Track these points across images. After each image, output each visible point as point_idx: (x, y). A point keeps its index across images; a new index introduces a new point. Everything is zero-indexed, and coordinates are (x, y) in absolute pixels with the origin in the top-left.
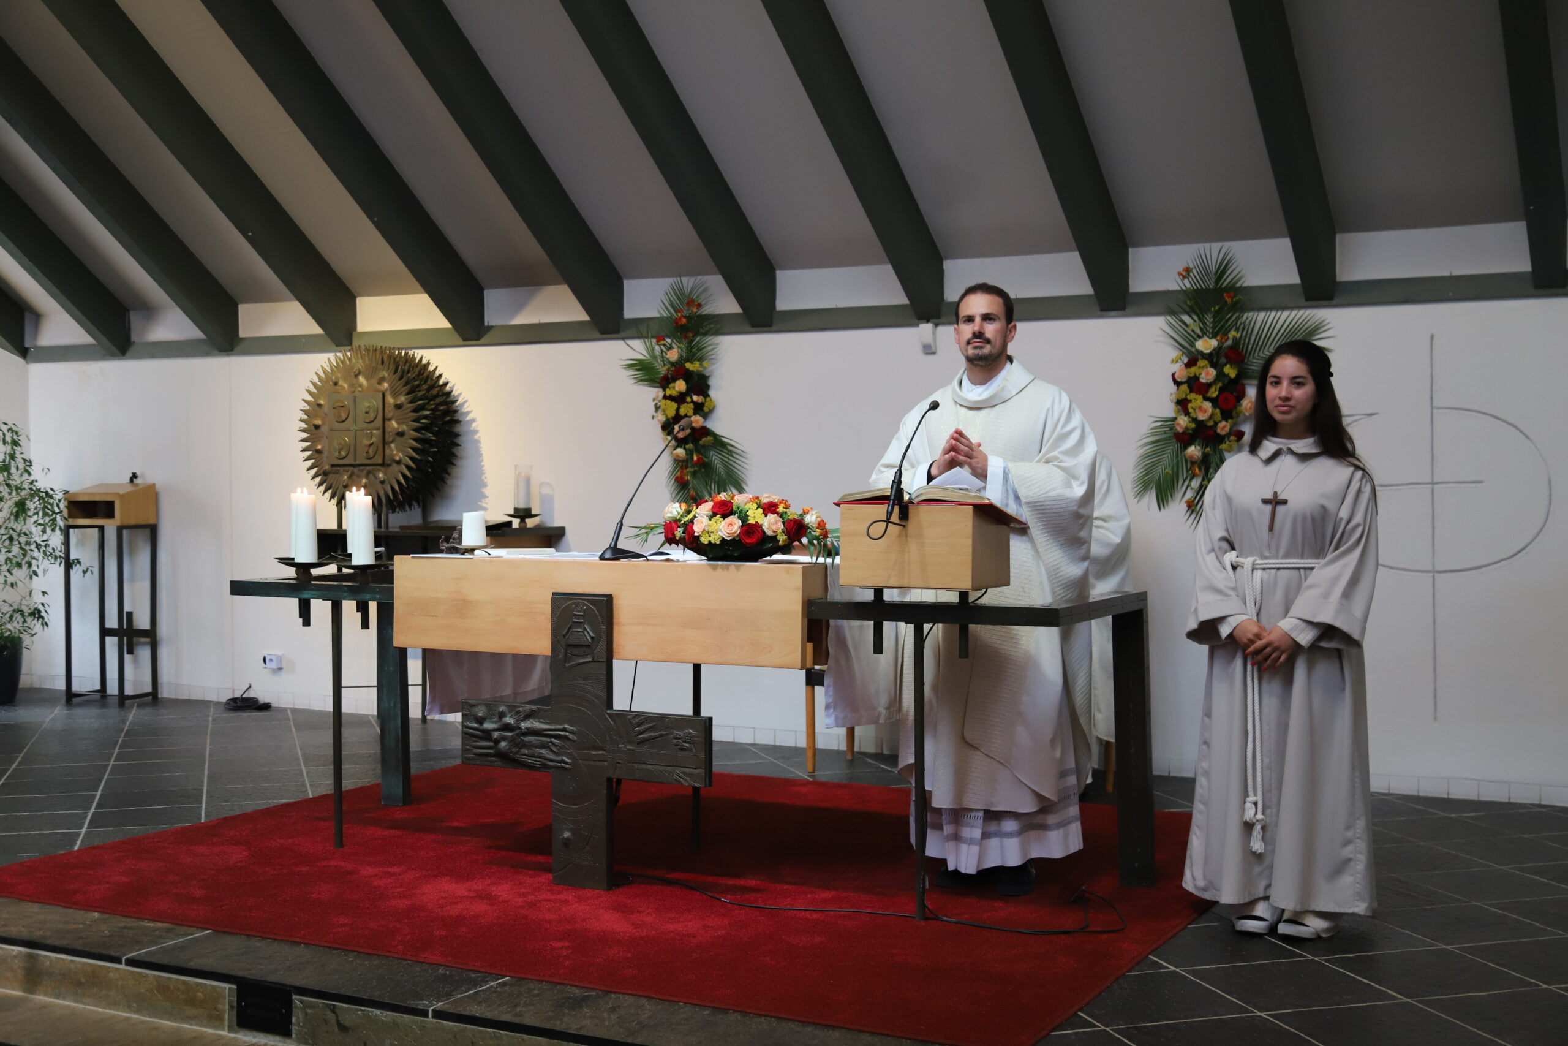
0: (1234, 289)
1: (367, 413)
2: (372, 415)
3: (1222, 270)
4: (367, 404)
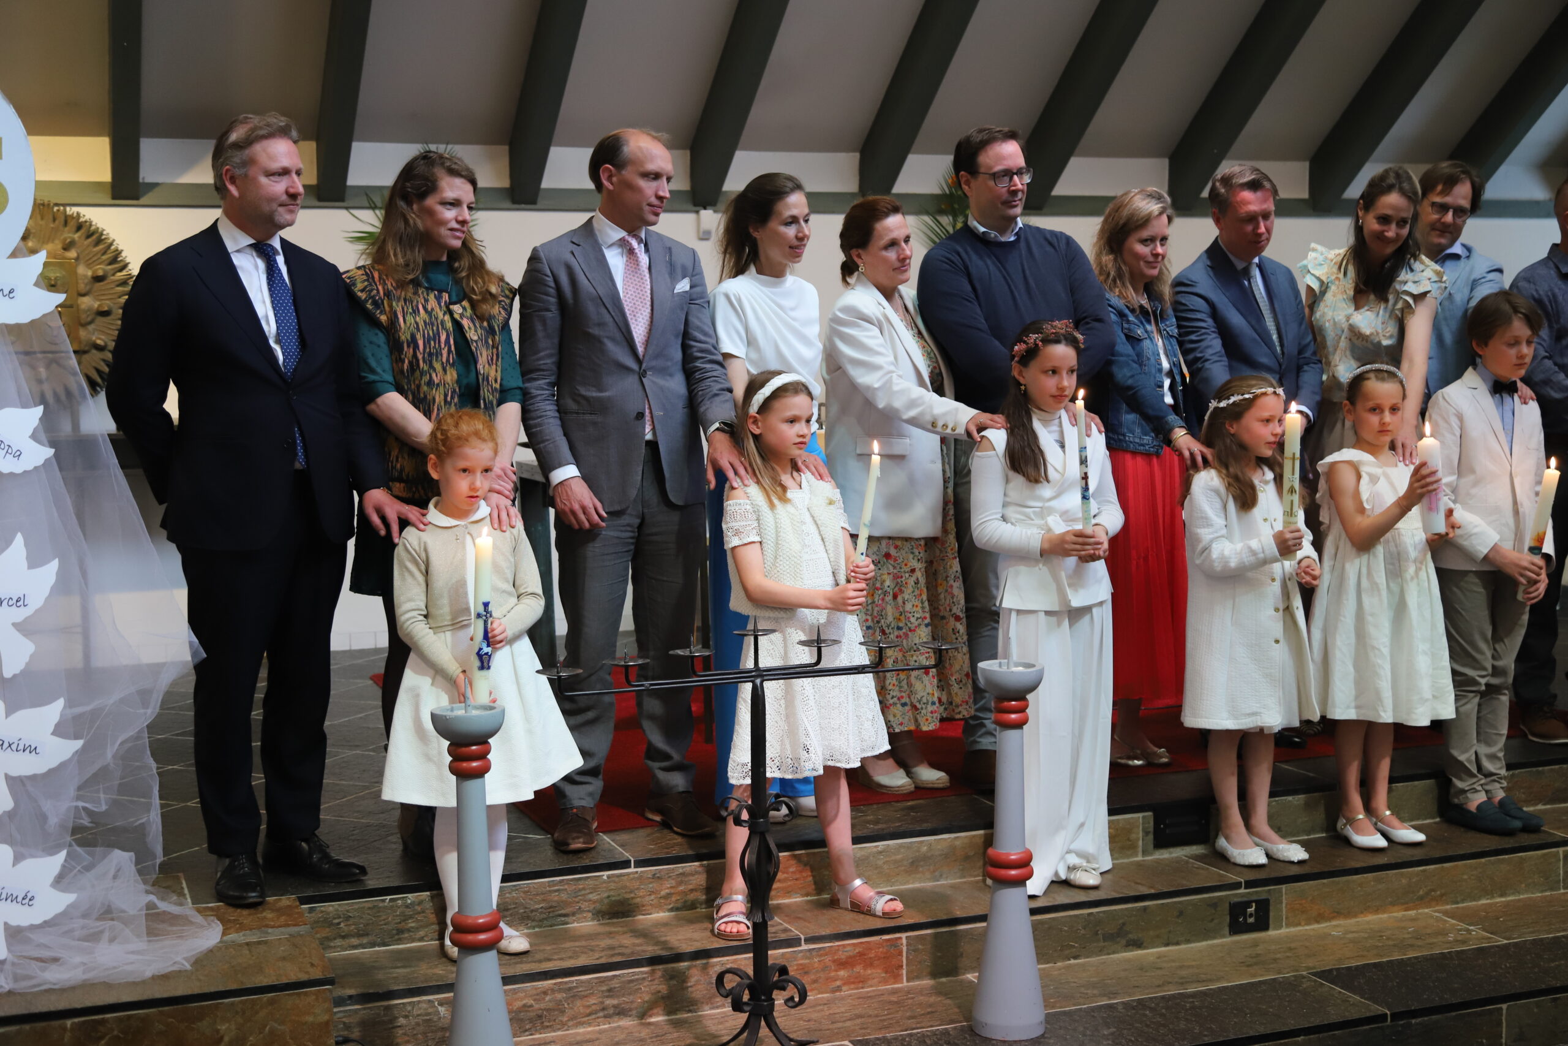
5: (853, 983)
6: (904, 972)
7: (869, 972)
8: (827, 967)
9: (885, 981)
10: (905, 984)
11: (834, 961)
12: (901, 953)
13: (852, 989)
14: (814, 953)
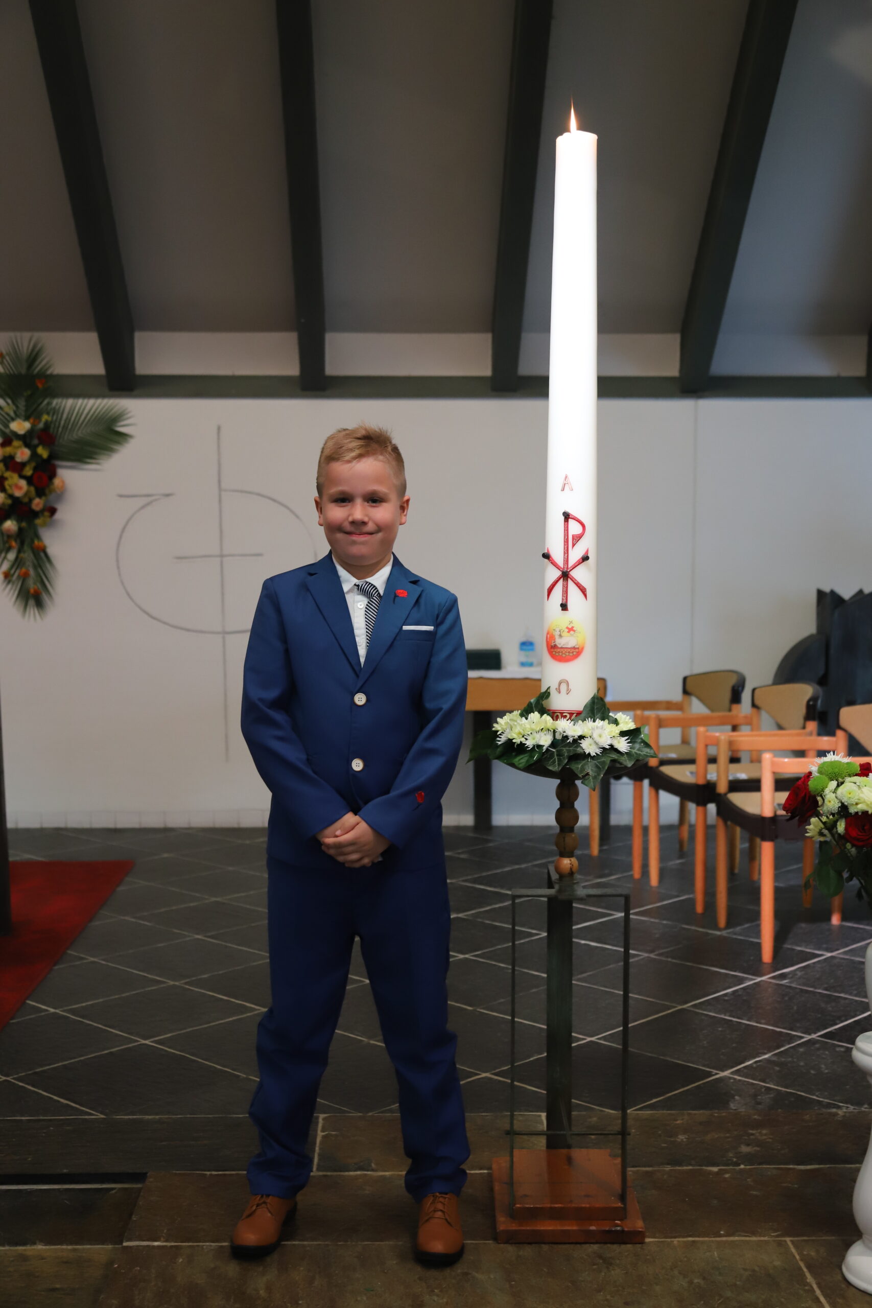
0: (45, 377)
3: (34, 357)
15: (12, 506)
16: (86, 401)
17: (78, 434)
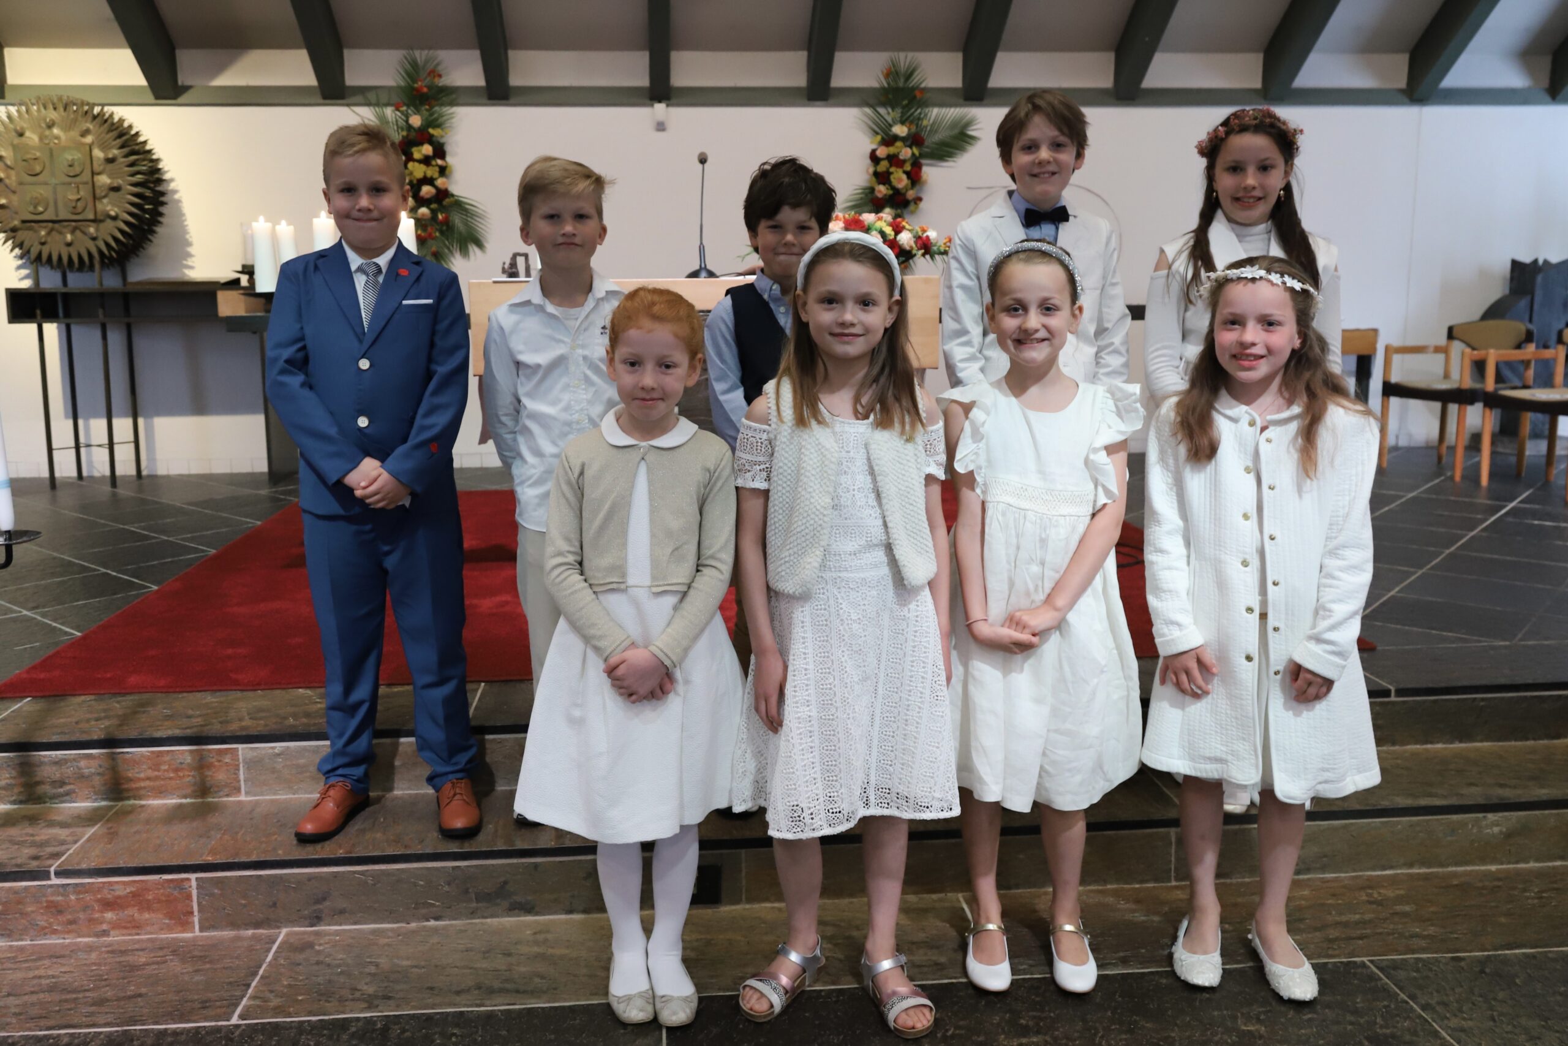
0: (919, 89)
1: (70, 166)
2: (77, 169)
3: (909, 74)
4: (70, 157)
5: (125, 928)
6: (196, 920)
7: (147, 916)
8: (87, 907)
9: (170, 929)
10: (197, 933)
11: (98, 901)
12: (189, 897)
13: (123, 935)
14: (71, 889)
15: (891, 197)
16: (948, 109)
17: (937, 138)
